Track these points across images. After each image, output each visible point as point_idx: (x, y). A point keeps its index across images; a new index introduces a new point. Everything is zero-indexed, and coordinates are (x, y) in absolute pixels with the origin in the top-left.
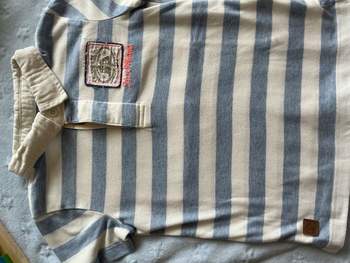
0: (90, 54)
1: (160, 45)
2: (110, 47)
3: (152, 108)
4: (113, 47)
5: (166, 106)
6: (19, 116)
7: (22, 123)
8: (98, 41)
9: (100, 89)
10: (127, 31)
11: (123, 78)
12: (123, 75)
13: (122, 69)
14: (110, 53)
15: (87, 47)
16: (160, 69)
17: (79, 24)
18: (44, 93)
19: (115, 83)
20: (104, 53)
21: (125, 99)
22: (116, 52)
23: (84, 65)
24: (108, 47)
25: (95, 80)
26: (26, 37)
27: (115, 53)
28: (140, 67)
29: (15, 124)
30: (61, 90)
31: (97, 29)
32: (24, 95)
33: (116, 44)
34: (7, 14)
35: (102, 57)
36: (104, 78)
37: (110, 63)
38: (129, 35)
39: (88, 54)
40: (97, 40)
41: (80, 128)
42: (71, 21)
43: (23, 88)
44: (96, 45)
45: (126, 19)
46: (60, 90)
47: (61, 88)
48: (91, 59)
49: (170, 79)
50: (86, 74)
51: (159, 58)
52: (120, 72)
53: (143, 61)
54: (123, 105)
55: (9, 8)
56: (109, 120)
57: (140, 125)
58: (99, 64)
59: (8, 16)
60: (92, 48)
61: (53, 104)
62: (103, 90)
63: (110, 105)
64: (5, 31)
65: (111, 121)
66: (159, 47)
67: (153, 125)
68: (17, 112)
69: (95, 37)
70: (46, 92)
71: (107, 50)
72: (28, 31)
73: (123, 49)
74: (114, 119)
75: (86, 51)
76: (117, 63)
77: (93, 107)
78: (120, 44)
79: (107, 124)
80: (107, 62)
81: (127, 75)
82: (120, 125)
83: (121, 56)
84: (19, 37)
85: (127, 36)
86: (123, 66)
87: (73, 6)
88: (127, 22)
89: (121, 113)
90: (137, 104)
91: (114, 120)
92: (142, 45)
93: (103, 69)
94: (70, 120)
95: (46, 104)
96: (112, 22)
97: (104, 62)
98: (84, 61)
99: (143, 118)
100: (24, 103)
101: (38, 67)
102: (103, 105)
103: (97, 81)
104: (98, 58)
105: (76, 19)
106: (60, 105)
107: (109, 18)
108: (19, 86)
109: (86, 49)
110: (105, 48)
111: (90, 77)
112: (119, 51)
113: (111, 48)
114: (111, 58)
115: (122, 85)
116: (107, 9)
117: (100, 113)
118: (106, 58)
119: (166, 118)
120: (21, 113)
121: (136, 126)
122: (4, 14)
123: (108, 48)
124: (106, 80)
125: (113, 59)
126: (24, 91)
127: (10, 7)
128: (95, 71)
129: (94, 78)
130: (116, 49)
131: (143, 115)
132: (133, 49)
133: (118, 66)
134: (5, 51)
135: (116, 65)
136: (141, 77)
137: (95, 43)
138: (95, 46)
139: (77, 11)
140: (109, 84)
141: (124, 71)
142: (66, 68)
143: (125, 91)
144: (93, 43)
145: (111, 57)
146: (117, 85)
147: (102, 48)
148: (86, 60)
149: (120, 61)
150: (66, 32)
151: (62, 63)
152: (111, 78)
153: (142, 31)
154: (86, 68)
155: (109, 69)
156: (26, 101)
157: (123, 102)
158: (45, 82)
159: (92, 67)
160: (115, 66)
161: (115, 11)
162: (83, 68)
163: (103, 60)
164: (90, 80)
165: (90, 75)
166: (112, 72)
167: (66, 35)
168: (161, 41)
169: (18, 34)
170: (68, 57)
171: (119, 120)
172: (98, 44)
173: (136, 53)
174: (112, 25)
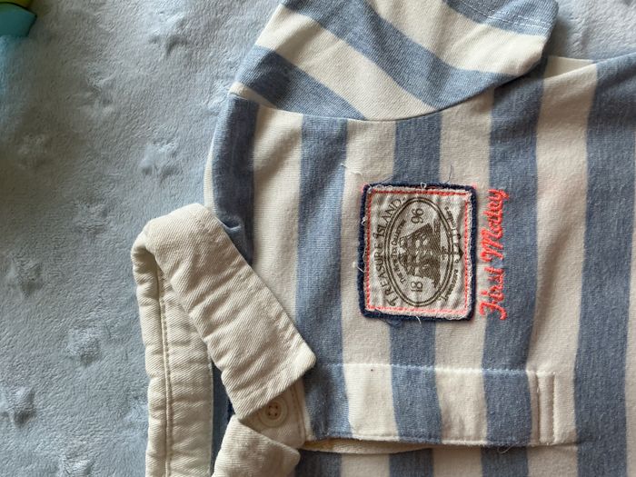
0: (374, 220)
1: (591, 186)
2: (435, 198)
3: (577, 381)
4: (444, 198)
5: (623, 375)
6: (164, 426)
7: (172, 443)
8: (398, 182)
9: (408, 325)
10: (485, 148)
11: (480, 289)
12: (479, 280)
13: (474, 261)
14: (435, 215)
15: (365, 200)
16: (594, 259)
17: (336, 130)
18: (247, 355)
19: (456, 305)
20: (417, 216)
21: (489, 358)
22: (455, 212)
23: (356, 254)
24: (428, 196)
25: (391, 297)
26: (168, 172)
27: (450, 215)
28: (535, 254)
29: (150, 447)
30: (293, 335)
31: (392, 146)
32: (177, 355)
33: (455, 187)
34: (106, 102)
35: (410, 228)
36: (420, 290)
37: (435, 245)
38: (492, 158)
39: (369, 222)
40: (395, 178)
41: (351, 450)
42: (312, 122)
43: (173, 334)
44: (392, 192)
45: (482, 110)
46: (288, 334)
47: (291, 329)
48: (378, 236)
49: (627, 290)
50: (362, 279)
51: (589, 225)
52: (469, 272)
53: (544, 235)
54: (488, 378)
55: (111, 86)
56: (450, 428)
57: (543, 439)
58: (401, 251)
59: (108, 109)
60: (381, 201)
61: (275, 385)
62: (418, 327)
63: (444, 376)
64: (104, 153)
65: (455, 431)
66: (591, 192)
67: (584, 436)
68: (158, 413)
69: (387, 169)
70: (251, 349)
71: (424, 207)
72: (174, 154)
73: (475, 201)
74: (462, 422)
75: (363, 214)
76: (459, 245)
77: (396, 386)
78: (467, 188)
79: (445, 442)
80: (425, 242)
81: (493, 281)
82: (483, 442)
83: (469, 222)
84: (147, 171)
85: (487, 162)
86: (479, 254)
87: (311, 74)
88: (487, 120)
89: (483, 403)
90: (529, 372)
91: (463, 429)
92: (535, 189)
93: (416, 265)
94: (322, 430)
95: (254, 392)
96: (439, 120)
97: (418, 243)
98: (357, 243)
99: (551, 413)
100: (180, 383)
101: (220, 271)
102: (422, 379)
103: (398, 302)
104: (399, 233)
105: (327, 116)
106: (293, 387)
107: (431, 109)
108: (159, 328)
109: (363, 207)
110: (420, 200)
111: (375, 290)
112: (463, 208)
113: (439, 200)
114: (438, 231)
115: (478, 312)
116: (421, 82)
117: (419, 409)
118: (421, 230)
119: (623, 411)
120: (172, 414)
121: (533, 443)
122: (96, 105)
123: (428, 202)
124: (425, 296)
125: (443, 234)
126: (175, 343)
127: (114, 80)
128: (389, 271)
129: (387, 292)
130: (455, 203)
131: (551, 404)
132: (508, 201)
133: (461, 253)
134: (104, 214)
135: (456, 249)
136: (539, 286)
137: (390, 189)
138: (389, 196)
139: (326, 90)
140: (436, 311)
141: (481, 268)
142: (301, 265)
143: (490, 330)
144: (384, 189)
145: (437, 226)
146: (462, 312)
147: (409, 202)
148: (361, 239)
149: (469, 239)
150: (296, 155)
151: (285, 249)
152: (442, 291)
153: (533, 144)
154: (362, 264)
155: (434, 263)
156: (185, 374)
157: (485, 366)
158: (245, 315)
159: (380, 258)
160: (451, 253)
161: (448, 87)
162: (355, 264)
163: (414, 236)
164: (376, 300)
165: (375, 283)
166: (442, 272)
167: (298, 167)
168: (597, 172)
169: (144, 162)
170: (302, 232)
171: (478, 427)
172: (398, 189)
173: (517, 213)
174: (439, 129)
